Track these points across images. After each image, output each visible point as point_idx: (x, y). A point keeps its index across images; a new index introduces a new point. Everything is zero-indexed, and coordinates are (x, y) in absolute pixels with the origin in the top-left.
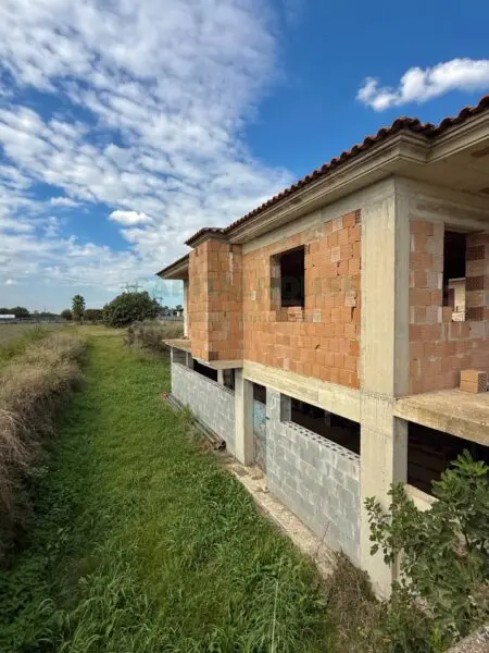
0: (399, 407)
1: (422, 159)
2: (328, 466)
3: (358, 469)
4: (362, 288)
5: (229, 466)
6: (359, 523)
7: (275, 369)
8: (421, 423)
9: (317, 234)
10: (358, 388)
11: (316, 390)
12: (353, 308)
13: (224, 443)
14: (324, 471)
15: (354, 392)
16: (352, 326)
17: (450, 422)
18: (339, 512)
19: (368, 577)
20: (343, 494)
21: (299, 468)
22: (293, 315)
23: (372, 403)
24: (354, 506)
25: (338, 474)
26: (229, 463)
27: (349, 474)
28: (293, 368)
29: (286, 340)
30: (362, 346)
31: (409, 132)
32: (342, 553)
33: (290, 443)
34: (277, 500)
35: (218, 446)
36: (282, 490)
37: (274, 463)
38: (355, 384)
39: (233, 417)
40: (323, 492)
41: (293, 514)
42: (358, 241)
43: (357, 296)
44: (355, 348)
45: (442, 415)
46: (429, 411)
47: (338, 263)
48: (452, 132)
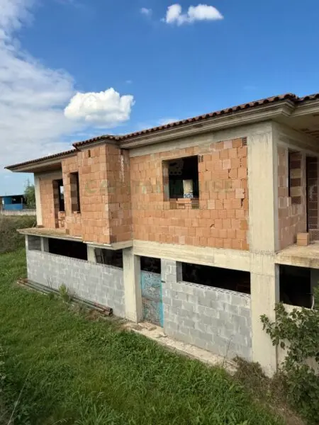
0: (279, 258)
1: (289, 113)
2: (224, 305)
3: (249, 301)
4: (250, 187)
5: (125, 326)
6: (251, 334)
7: (171, 245)
8: (294, 265)
9: (210, 149)
10: (247, 249)
11: (212, 255)
12: (242, 200)
13: (111, 310)
14: (221, 308)
15: (244, 253)
16: (242, 211)
17: (311, 261)
18: (234, 332)
19: (260, 365)
20: (237, 319)
21: (197, 311)
22: (183, 204)
23: (258, 258)
24: (246, 325)
25: (232, 308)
26: (122, 324)
27: (242, 305)
28: (188, 242)
29: (181, 222)
30: (250, 223)
31: (289, 101)
32: (238, 358)
33: (188, 295)
34: (176, 339)
35: (108, 313)
36: (180, 332)
37: (171, 313)
38: (245, 247)
39: (121, 287)
40: (220, 323)
41: (192, 345)
42: (245, 157)
43: (246, 192)
44: (245, 225)
45: (307, 258)
46: (297, 257)
47: (229, 171)
48: (308, 104)
